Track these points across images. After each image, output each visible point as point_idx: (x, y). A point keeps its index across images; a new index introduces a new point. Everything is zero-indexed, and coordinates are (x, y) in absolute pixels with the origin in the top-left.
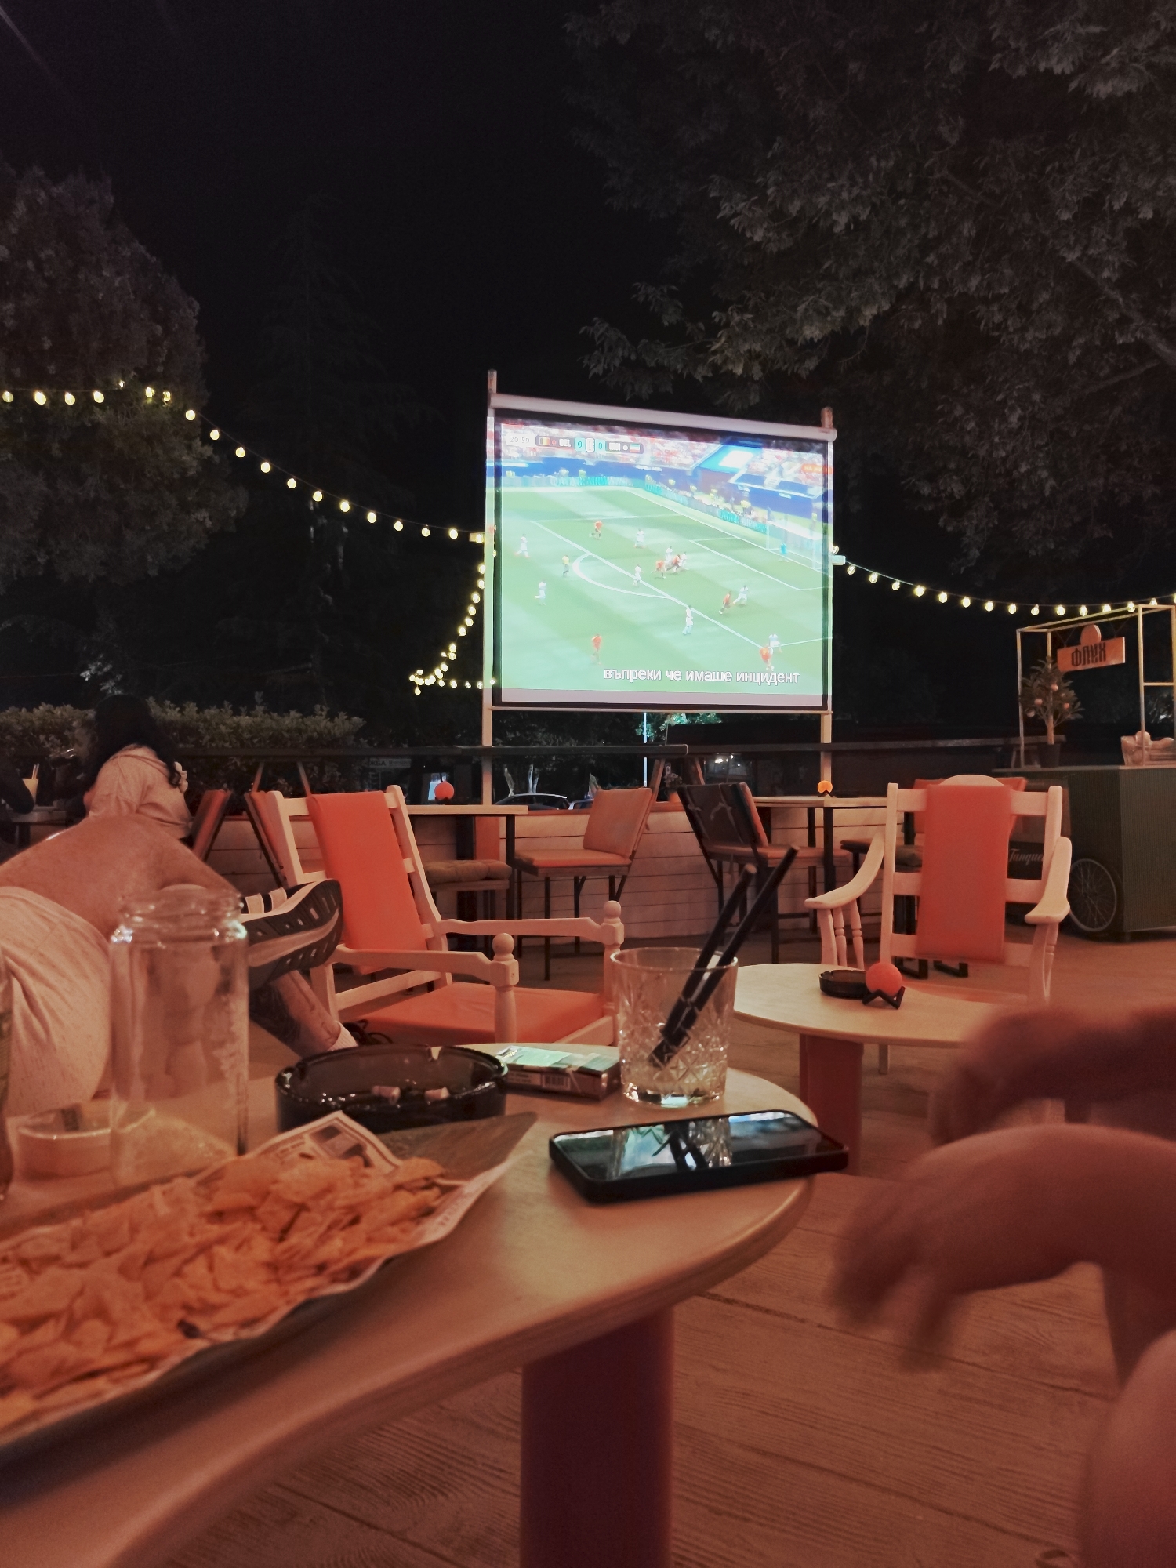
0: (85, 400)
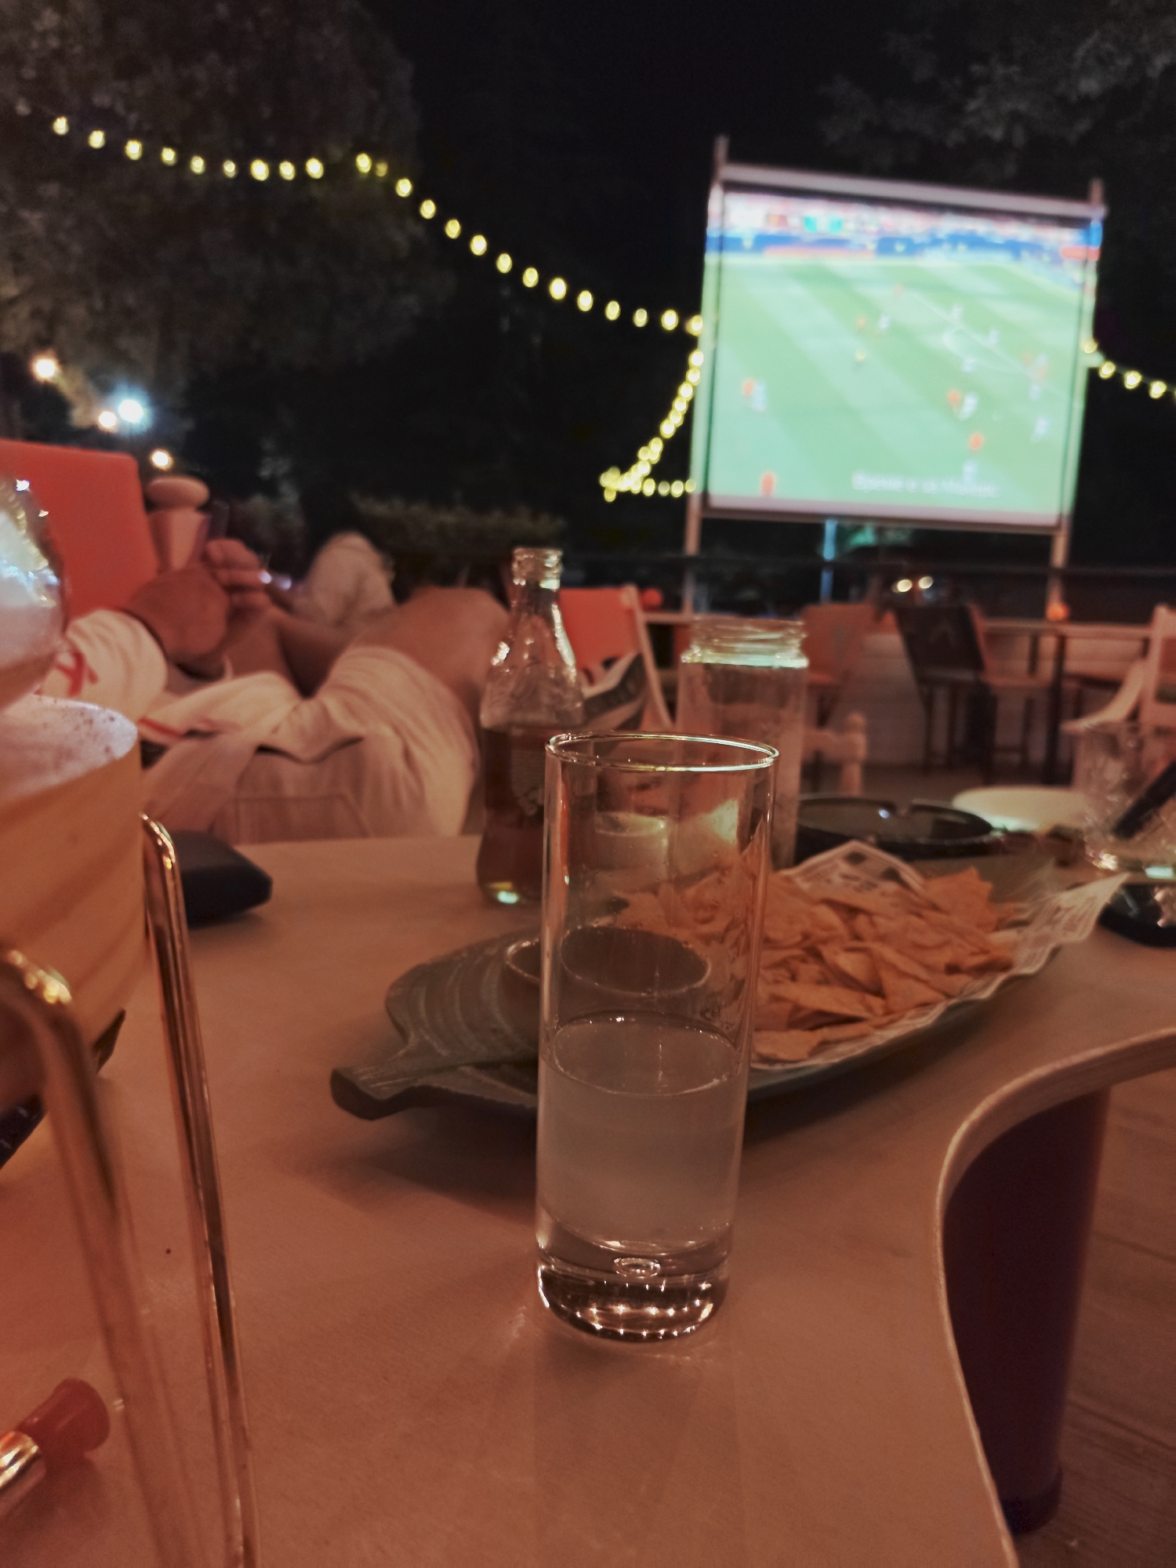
0: (302, 172)
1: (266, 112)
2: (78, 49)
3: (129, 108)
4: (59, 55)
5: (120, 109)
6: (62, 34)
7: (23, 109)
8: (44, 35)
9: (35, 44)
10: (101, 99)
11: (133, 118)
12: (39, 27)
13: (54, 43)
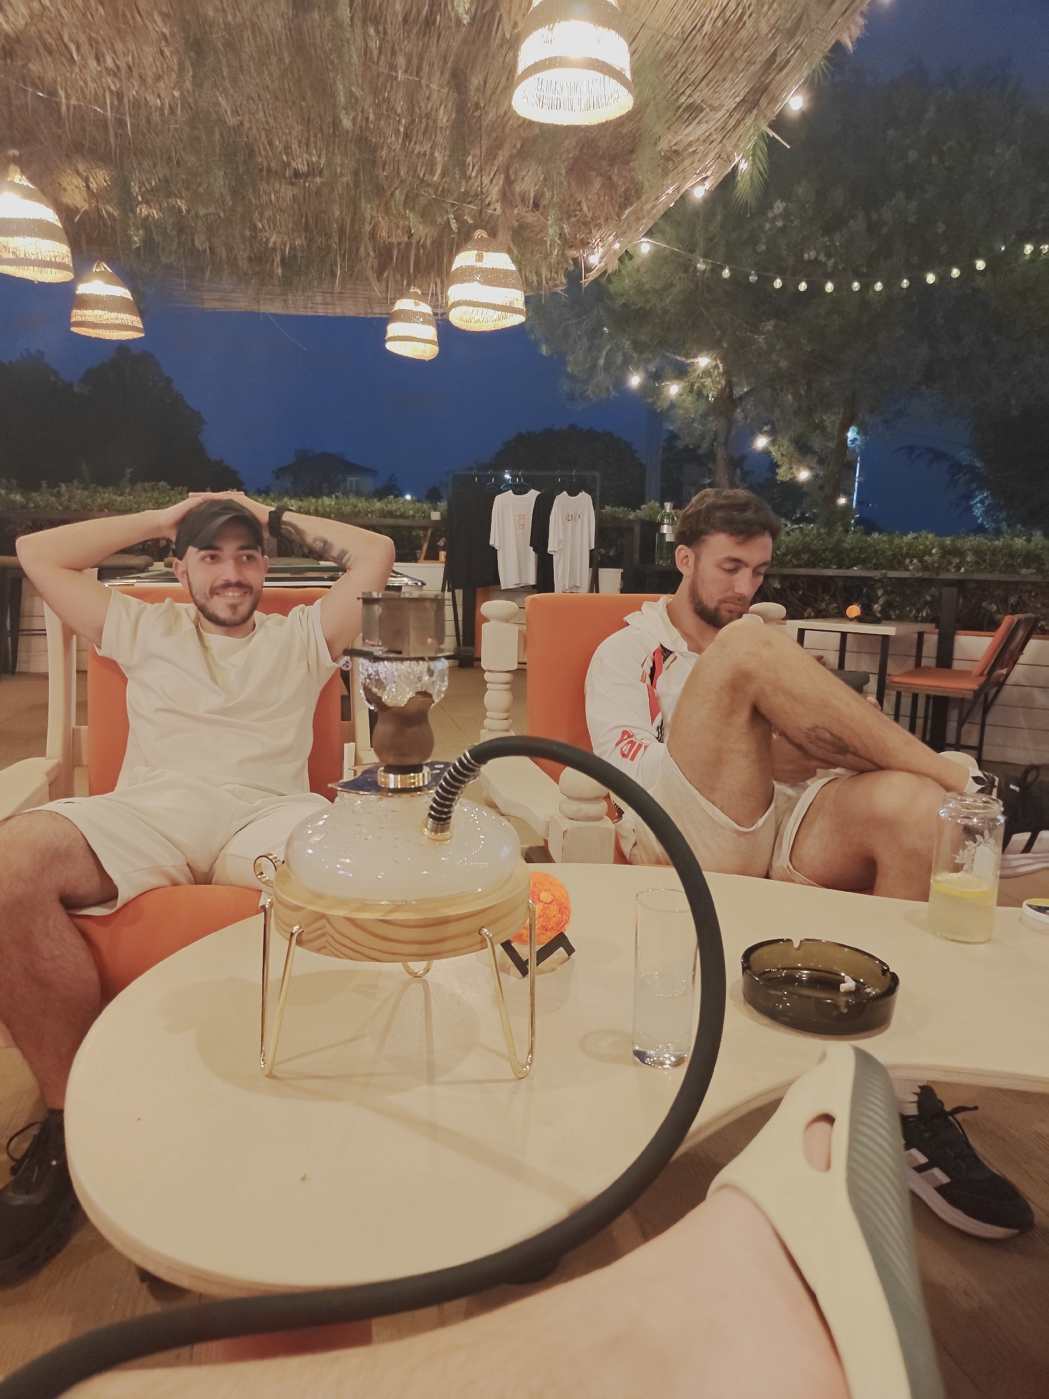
0: (969, 270)
1: (941, 228)
2: (796, 223)
3: (829, 256)
4: (783, 230)
5: (822, 258)
6: (786, 215)
7: (753, 278)
8: (774, 219)
9: (767, 226)
10: (809, 255)
11: (831, 263)
12: (770, 215)
13: (780, 224)
